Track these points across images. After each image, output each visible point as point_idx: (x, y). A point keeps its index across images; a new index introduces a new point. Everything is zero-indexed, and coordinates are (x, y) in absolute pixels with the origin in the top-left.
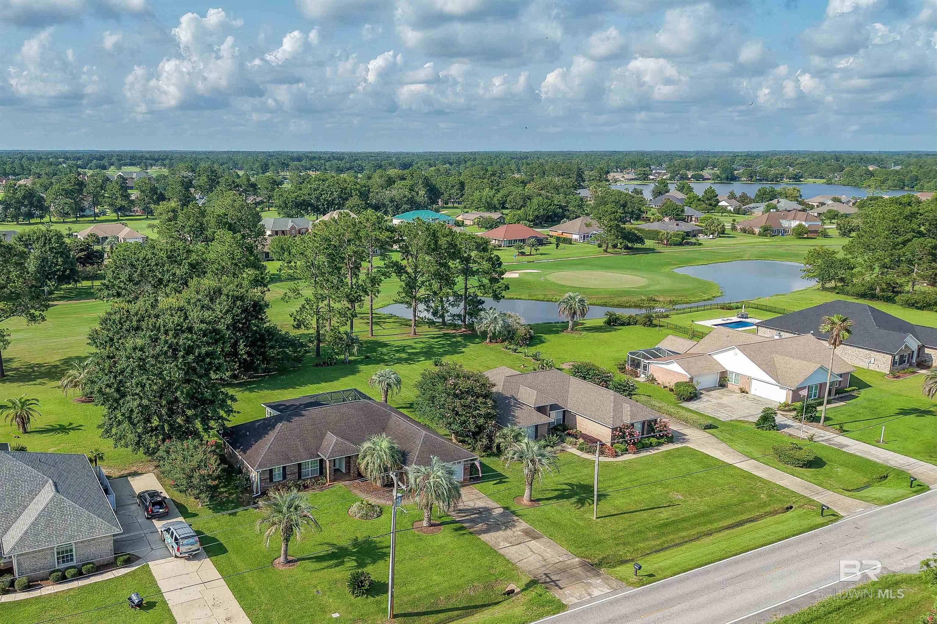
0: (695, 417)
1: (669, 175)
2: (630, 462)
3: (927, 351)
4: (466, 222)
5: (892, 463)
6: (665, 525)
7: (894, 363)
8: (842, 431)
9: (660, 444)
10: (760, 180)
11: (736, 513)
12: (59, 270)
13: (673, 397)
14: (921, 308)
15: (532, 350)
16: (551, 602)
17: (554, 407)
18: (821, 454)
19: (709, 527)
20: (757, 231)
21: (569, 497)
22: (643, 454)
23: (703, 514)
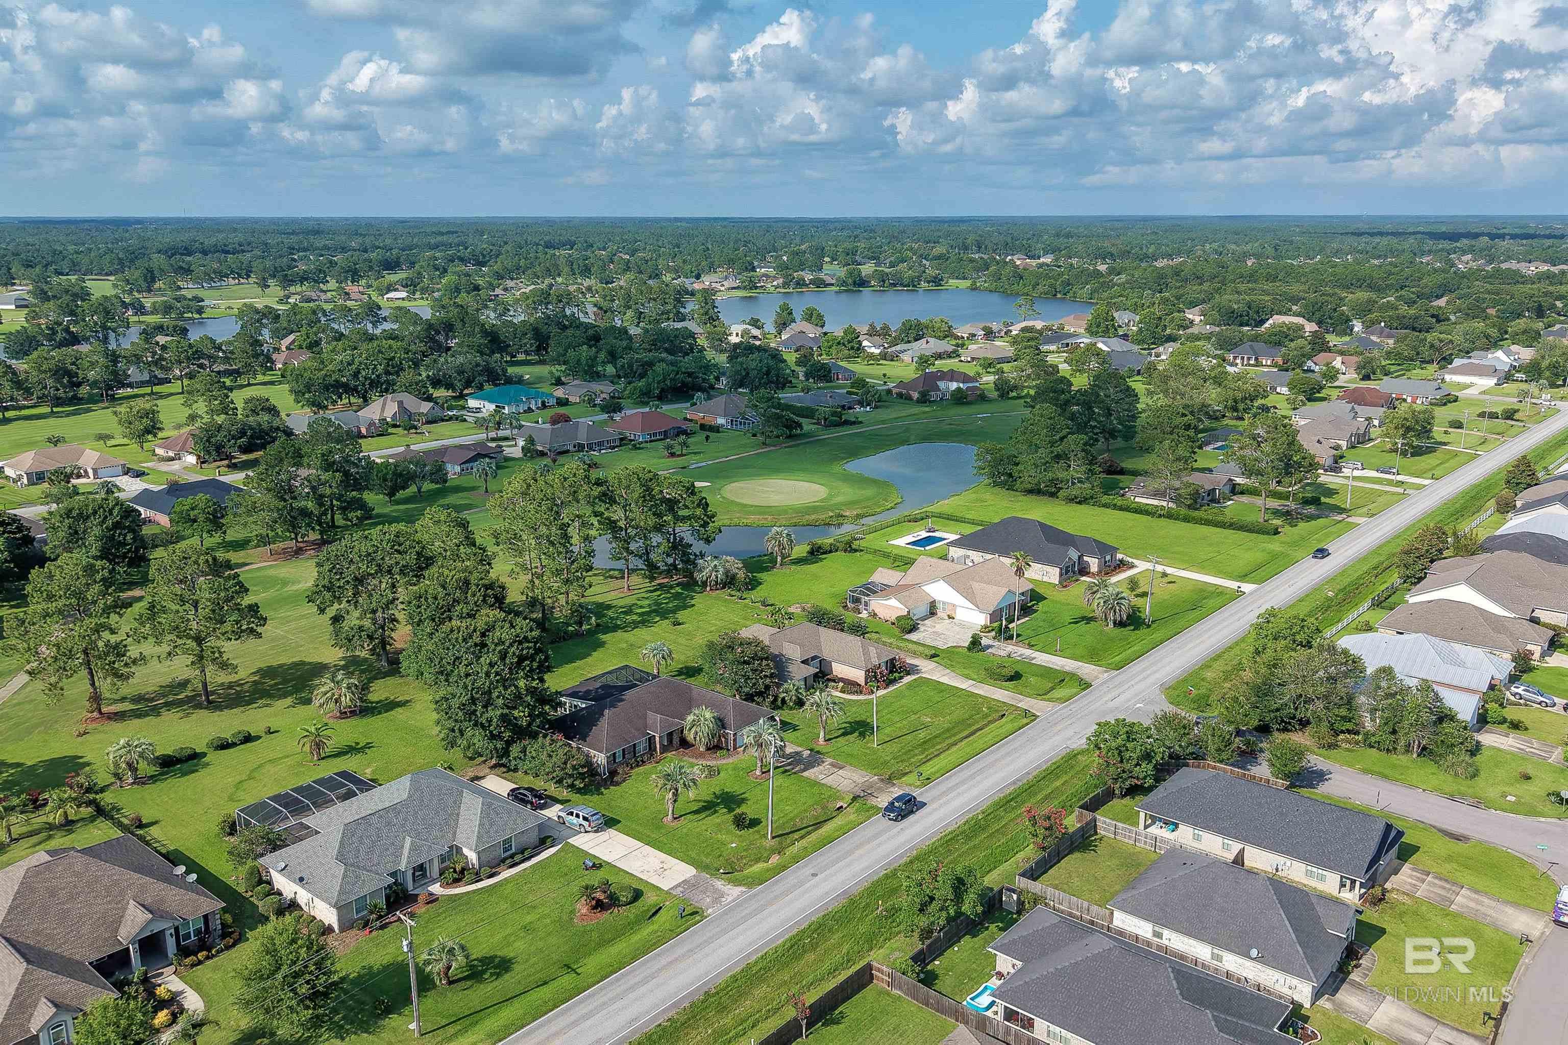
0: (921, 648)
1: (781, 281)
2: (884, 696)
3: (1085, 558)
4: (572, 399)
5: (1067, 668)
6: (925, 742)
7: (1061, 575)
8: (1031, 646)
9: (901, 678)
10: (894, 285)
11: (970, 725)
12: (129, 551)
13: (896, 631)
14: (1080, 503)
15: (754, 595)
16: (873, 807)
17: (814, 658)
18: (1018, 668)
19: (954, 739)
20: (915, 395)
21: (851, 733)
22: (891, 688)
23: (948, 730)
